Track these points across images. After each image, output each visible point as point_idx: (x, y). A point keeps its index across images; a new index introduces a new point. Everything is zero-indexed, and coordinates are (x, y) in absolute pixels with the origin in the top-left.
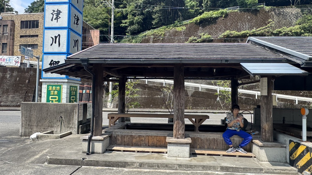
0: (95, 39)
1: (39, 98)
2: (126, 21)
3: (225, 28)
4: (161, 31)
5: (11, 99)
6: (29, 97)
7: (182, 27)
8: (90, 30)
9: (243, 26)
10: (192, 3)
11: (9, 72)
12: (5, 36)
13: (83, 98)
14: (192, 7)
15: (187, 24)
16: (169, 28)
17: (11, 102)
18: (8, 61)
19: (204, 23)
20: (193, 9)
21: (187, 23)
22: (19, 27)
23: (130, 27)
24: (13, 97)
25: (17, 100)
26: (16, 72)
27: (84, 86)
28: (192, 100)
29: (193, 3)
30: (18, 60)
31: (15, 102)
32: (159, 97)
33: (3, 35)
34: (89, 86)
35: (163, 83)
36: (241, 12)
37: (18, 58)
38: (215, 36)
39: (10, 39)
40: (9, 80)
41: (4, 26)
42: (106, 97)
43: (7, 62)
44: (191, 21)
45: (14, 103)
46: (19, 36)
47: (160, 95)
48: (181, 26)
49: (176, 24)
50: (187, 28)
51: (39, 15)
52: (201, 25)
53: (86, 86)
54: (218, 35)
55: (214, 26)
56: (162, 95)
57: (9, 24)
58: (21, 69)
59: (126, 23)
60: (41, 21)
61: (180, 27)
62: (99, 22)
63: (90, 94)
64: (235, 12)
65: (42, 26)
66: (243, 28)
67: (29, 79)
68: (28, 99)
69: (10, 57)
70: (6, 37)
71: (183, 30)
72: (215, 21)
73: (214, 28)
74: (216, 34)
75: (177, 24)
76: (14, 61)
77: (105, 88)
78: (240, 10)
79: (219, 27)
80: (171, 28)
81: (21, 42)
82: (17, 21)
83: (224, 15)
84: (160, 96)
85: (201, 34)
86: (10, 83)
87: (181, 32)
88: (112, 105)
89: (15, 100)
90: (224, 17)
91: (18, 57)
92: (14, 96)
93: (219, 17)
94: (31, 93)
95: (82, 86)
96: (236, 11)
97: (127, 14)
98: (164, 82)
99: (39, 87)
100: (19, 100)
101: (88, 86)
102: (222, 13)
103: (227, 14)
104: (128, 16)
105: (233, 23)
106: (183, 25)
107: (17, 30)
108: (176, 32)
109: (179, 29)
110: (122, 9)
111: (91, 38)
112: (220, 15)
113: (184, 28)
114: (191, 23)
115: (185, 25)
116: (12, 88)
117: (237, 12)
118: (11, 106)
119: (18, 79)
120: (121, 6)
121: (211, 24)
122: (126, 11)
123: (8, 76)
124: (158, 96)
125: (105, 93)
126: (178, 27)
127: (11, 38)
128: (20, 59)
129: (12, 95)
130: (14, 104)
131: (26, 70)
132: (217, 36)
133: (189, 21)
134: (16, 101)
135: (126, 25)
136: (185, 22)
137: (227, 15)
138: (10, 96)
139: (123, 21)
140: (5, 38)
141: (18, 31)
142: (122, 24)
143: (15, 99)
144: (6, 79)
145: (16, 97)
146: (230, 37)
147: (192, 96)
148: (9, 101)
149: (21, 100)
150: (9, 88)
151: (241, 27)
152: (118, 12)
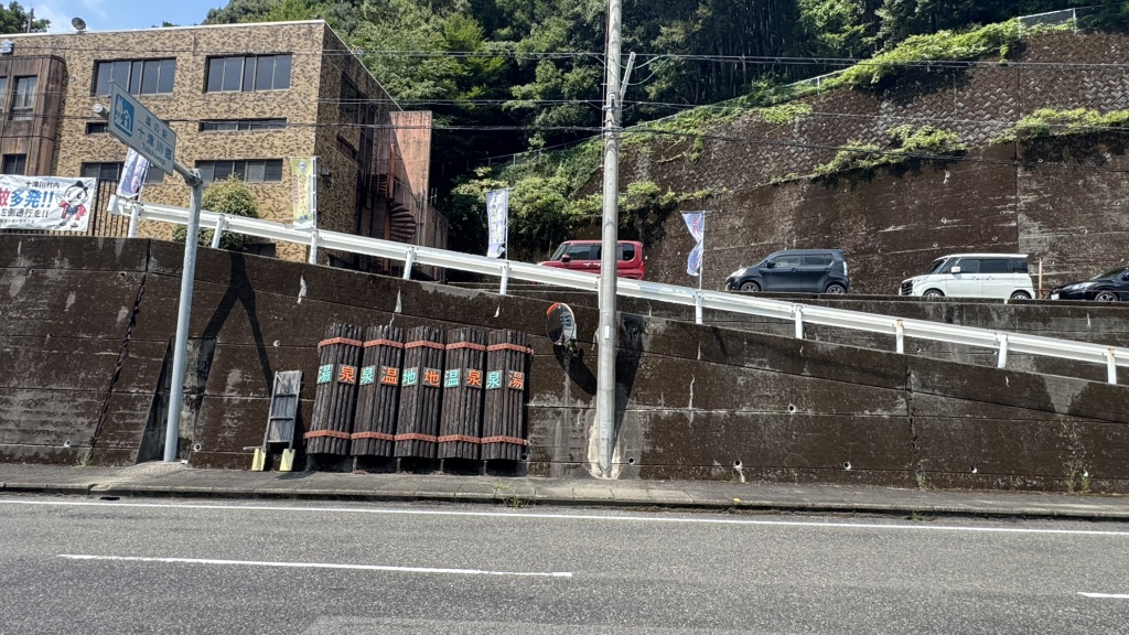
0: (412, 150)
1: (185, 414)
2: (527, 87)
3: (1018, 98)
4: (688, 127)
5: (23, 418)
6: (129, 403)
7: (788, 104)
8: (392, 114)
9: (1110, 91)
10: (832, 7)
11: (23, 262)
12: (19, 123)
13: (446, 418)
14: (835, 24)
15: (814, 93)
16: (727, 114)
17: (24, 431)
18: (24, 202)
19: (901, 85)
20: (841, 32)
21: (812, 88)
22: (84, 85)
23: (548, 113)
24: (38, 403)
25: (56, 425)
26: (61, 260)
27: (449, 346)
28: (1083, 437)
29: (839, 7)
30: (78, 196)
31: (48, 433)
32: (886, 415)
33: (11, 118)
34: (477, 346)
35: (894, 337)
36: (1089, 32)
37: (81, 189)
38: (971, 137)
39: (41, 137)
40: (22, 307)
41: (17, 79)
42: (575, 411)
43: (20, 206)
44: (835, 82)
45: (39, 440)
46: (83, 127)
47: (889, 406)
48: (783, 102)
49: (760, 93)
50: (815, 109)
51: (176, 36)
52: (887, 92)
53: (463, 344)
54: (986, 130)
55: (958, 98)
56: (901, 408)
57: (43, 70)
58: (96, 246)
59: (525, 97)
60: (186, 61)
61: (782, 107)
62: (422, 89)
63: (483, 390)
64: (1059, 33)
65: (188, 82)
66: (1114, 97)
67: (137, 303)
68: (123, 416)
69: (36, 184)
70: (25, 126)
71: (797, 120)
72: (961, 72)
73: (960, 104)
74: (972, 130)
75: (764, 97)
76: (55, 204)
77: (566, 362)
78: (1080, 25)
79: (986, 99)
80: (737, 110)
81: (89, 153)
82: (77, 61)
83: (1004, 49)
84: (887, 408)
85: (892, 132)
86: (27, 325)
87: (786, 127)
88: (616, 459)
89: (44, 423)
90: (1006, 56)
91: (79, 184)
92: (43, 396)
93: (976, 57)
94: (143, 381)
95: (440, 346)
96: (1062, 27)
97: (533, 63)
98: (899, 333)
99: (190, 348)
100: (66, 424)
101: (473, 345)
102: (995, 40)
103: (1018, 42)
104: (538, 69)
105: (1055, 79)
106: (794, 98)
107: (74, 101)
108: (764, 126)
109: (777, 114)
110: (511, 43)
111: (396, 145)
112: (982, 49)
113: (803, 109)
114: (836, 87)
115: (804, 96)
116: (36, 349)
117: (1069, 32)
118: (19, 461)
119: (71, 299)
120: (504, 32)
121: (940, 86)
122: (530, 48)
123: (18, 282)
124: (879, 412)
125: (571, 388)
126: (769, 105)
127: (46, 134)
128: (92, 192)
129: (29, 390)
130: (40, 444)
131: (119, 251)
132: (981, 135)
133: (826, 81)
134: (52, 428)
135: (529, 103)
136: (802, 86)
137: (1018, 48)
138: (22, 396)
139: (516, 90)
140: (21, 134)
141: (81, 106)
142: (509, 102)
143: (49, 414)
144: (7, 298)
145: (51, 406)
146: (1054, 137)
147: (1074, 412)
148: (11, 426)
149: (81, 420)
150: (16, 351)
151: (1100, 95)
152: (495, 54)
